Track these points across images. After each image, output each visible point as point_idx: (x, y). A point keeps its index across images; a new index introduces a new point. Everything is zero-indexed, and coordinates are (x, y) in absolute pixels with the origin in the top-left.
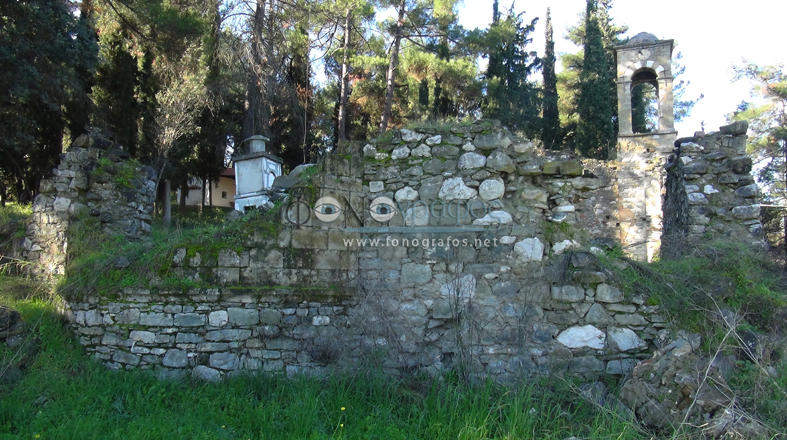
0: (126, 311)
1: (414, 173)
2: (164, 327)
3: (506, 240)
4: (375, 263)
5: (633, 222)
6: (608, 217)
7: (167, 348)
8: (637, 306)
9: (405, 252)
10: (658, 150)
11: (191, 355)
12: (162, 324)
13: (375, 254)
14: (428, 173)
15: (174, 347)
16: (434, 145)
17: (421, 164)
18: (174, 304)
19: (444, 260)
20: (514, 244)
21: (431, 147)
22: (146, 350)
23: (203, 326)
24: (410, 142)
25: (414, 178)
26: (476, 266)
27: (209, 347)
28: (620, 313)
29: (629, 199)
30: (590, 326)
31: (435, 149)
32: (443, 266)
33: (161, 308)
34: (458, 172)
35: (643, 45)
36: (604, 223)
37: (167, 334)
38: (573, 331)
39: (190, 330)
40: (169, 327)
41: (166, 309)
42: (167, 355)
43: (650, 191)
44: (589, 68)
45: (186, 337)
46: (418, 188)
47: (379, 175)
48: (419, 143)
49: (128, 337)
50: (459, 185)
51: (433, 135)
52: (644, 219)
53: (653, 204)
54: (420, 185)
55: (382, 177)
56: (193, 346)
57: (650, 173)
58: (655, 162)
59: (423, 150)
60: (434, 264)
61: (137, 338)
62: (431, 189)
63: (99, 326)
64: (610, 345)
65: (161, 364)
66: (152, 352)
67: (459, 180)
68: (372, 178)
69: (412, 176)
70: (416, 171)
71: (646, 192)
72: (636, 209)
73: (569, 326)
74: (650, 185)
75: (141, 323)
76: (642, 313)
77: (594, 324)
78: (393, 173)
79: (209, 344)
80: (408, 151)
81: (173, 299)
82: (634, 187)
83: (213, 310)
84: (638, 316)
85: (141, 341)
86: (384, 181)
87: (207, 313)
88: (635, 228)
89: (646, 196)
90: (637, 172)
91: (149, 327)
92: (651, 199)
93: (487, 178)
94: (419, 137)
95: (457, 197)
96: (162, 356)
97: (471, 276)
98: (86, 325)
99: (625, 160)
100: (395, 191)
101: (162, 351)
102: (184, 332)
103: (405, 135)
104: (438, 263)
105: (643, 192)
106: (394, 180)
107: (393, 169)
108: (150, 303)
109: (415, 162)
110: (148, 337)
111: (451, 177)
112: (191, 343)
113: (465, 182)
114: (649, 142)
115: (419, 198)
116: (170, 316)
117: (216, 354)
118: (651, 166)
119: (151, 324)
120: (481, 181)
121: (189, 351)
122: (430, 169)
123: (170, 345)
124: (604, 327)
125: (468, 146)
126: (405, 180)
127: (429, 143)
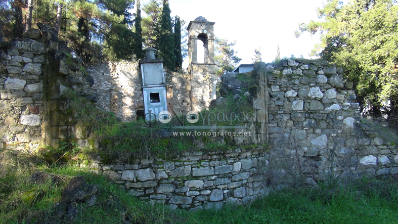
0: (182, 168)
1: (296, 83)
2: (210, 176)
3: (340, 118)
4: (276, 129)
5: (197, 104)
6: (183, 101)
7: (211, 190)
8: (387, 146)
9: (293, 124)
10: (208, 71)
11: (226, 191)
12: (208, 174)
13: (276, 125)
14: (302, 84)
15: (216, 188)
16: (305, 69)
17: (298, 78)
18: (215, 160)
19: (311, 127)
20: (343, 120)
21: (303, 70)
22: (198, 193)
23: (230, 173)
24: (292, 67)
25: (296, 86)
26: (327, 130)
27: (234, 185)
28: (382, 149)
29: (196, 93)
30: (371, 156)
31: (305, 72)
32: (311, 130)
33: (208, 163)
34: (317, 84)
35: (203, 22)
36: (182, 103)
37: (211, 180)
38: (366, 157)
39: (224, 176)
40: (212, 175)
41: (211, 164)
42: (212, 194)
43: (205, 90)
44: (165, 28)
45: (222, 180)
46: (298, 91)
47: (277, 82)
48: (297, 67)
49: (184, 186)
50: (318, 90)
51: (304, 64)
52: (202, 103)
53: (206, 95)
54: (299, 89)
55: (278, 83)
56: (226, 186)
57: (205, 82)
58: (207, 77)
59: (299, 72)
60: (307, 130)
61: (190, 186)
62: (304, 92)
63: (153, 180)
64: (378, 163)
65: (209, 201)
66: (202, 193)
67: (318, 88)
68: (273, 83)
69: (295, 84)
70: (297, 82)
71: (203, 90)
72: (199, 98)
73: (365, 156)
74: (205, 87)
75: (194, 175)
76: (389, 149)
77: (373, 154)
78: (284, 82)
79: (234, 183)
80: (292, 71)
81: (215, 157)
82: (198, 87)
83: (236, 162)
84: (388, 150)
85: (193, 187)
86: (280, 86)
87: (232, 164)
88: (198, 106)
89: (203, 92)
90: (199, 81)
91: (200, 177)
92: (205, 93)
93: (330, 88)
94: (297, 64)
95: (317, 96)
96: (209, 195)
97: (325, 135)
98: (138, 181)
99: (195, 75)
100: (285, 92)
101: (209, 192)
102: (221, 178)
103: (290, 62)
104: (309, 129)
105: (201, 90)
106: (285, 86)
107: (284, 80)
108: (199, 162)
109: (296, 77)
110: (199, 184)
111: (314, 86)
112: (225, 184)
113: (321, 90)
114: (204, 67)
115: (297, 96)
116: (212, 168)
117: (237, 189)
118: (205, 79)
119: (201, 175)
120: (327, 89)
121: (224, 189)
122: (303, 81)
123: (214, 187)
124: (376, 156)
125: (321, 72)
126: (291, 86)
127: (302, 68)
